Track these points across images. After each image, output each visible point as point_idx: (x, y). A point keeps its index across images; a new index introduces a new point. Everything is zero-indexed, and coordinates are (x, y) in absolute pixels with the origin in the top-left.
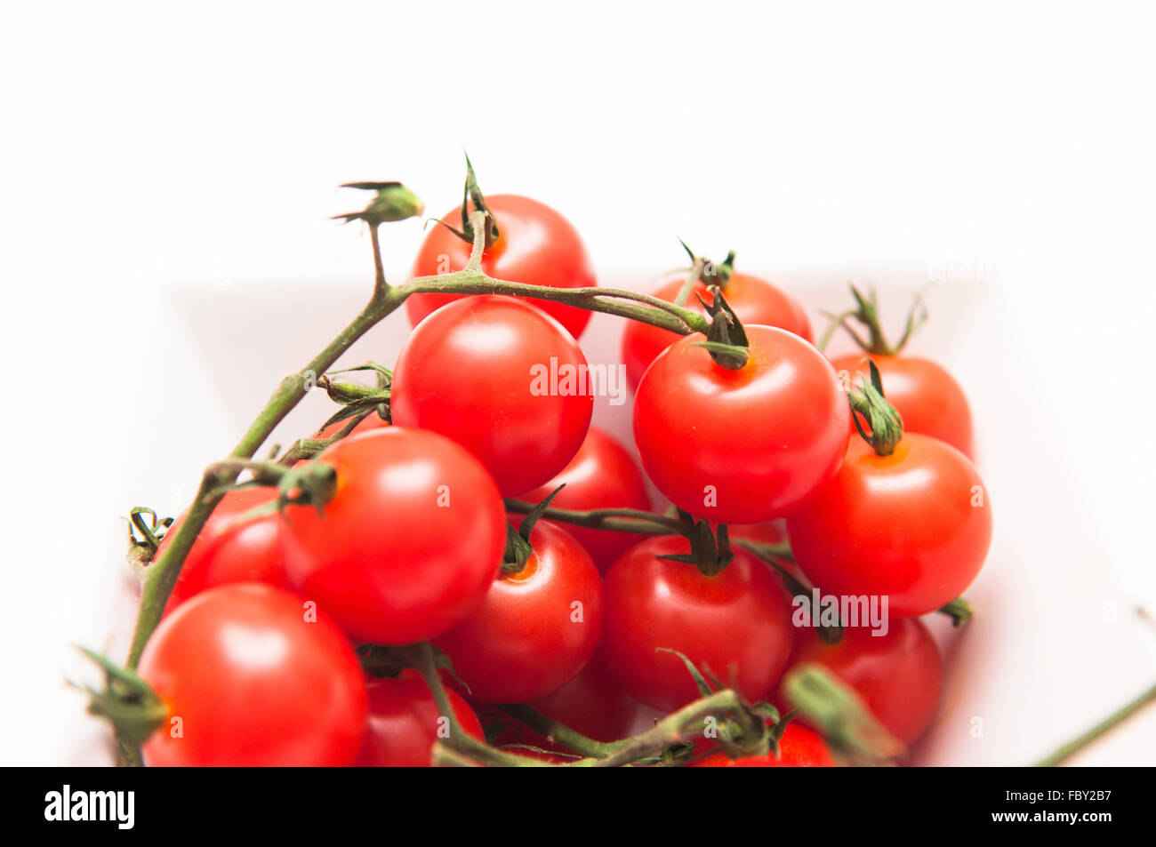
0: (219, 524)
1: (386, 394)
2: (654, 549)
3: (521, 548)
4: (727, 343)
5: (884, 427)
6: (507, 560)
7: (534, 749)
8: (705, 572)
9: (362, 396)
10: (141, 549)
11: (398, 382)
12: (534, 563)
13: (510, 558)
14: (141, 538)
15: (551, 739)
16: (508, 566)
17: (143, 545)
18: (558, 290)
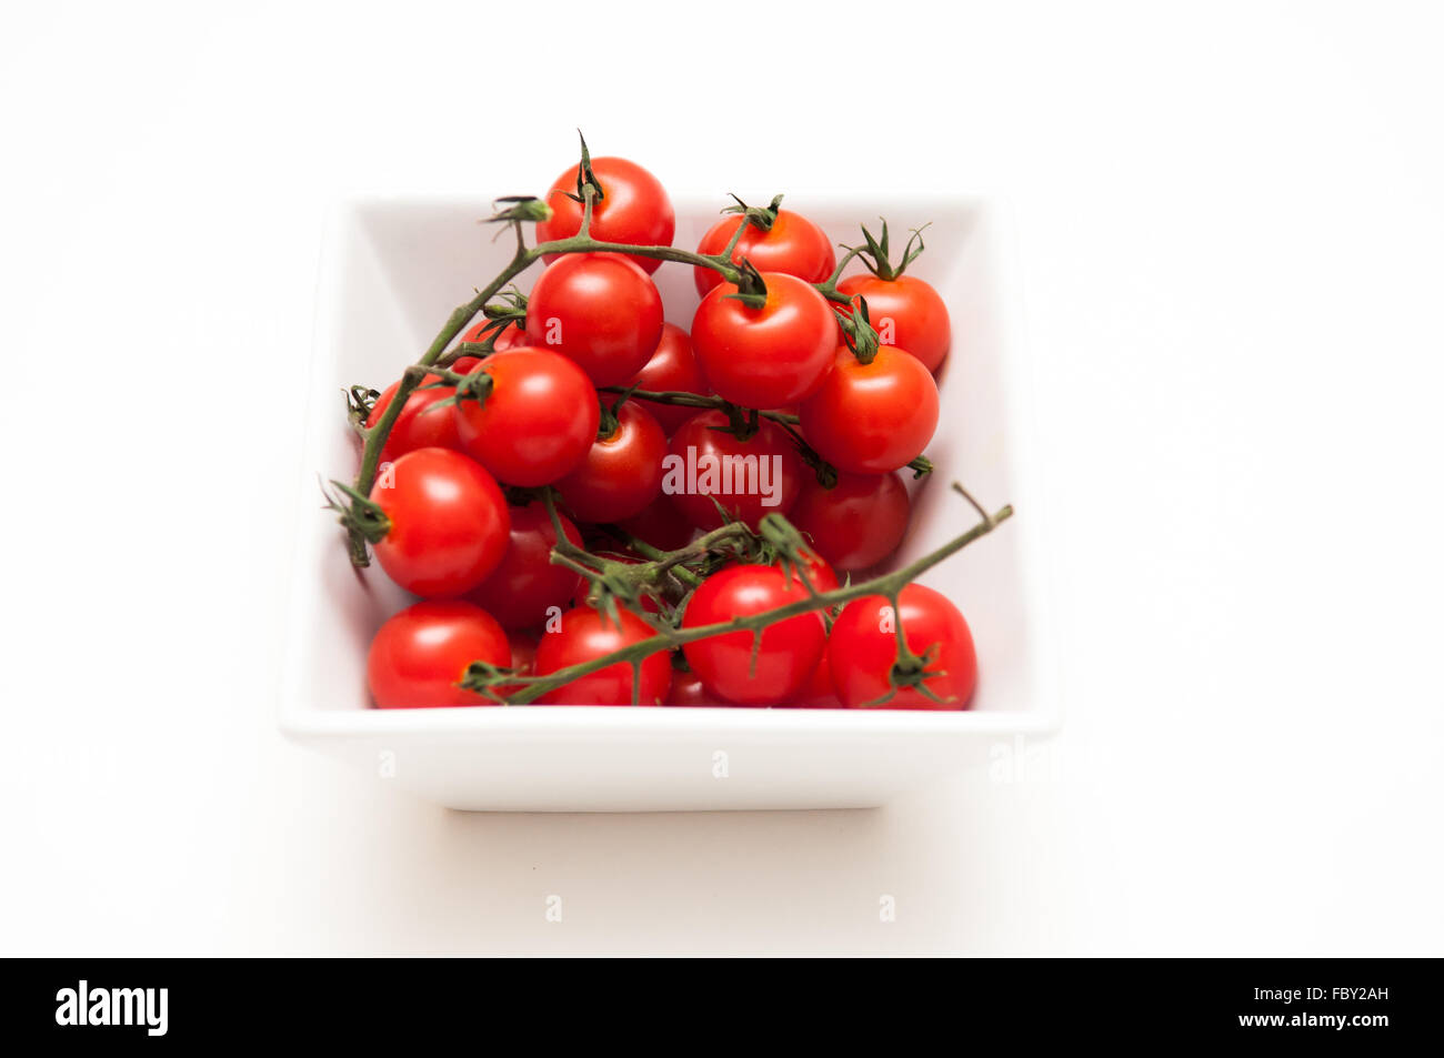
0: (414, 402)
1: (522, 313)
2: (708, 420)
3: (611, 421)
4: (750, 293)
5: (864, 345)
6: (602, 430)
7: (618, 555)
8: (740, 439)
9: (505, 314)
10: (357, 413)
11: (532, 306)
12: (620, 431)
13: (604, 429)
14: (354, 403)
15: (629, 548)
16: (603, 433)
17: (358, 410)
18: (641, 247)
